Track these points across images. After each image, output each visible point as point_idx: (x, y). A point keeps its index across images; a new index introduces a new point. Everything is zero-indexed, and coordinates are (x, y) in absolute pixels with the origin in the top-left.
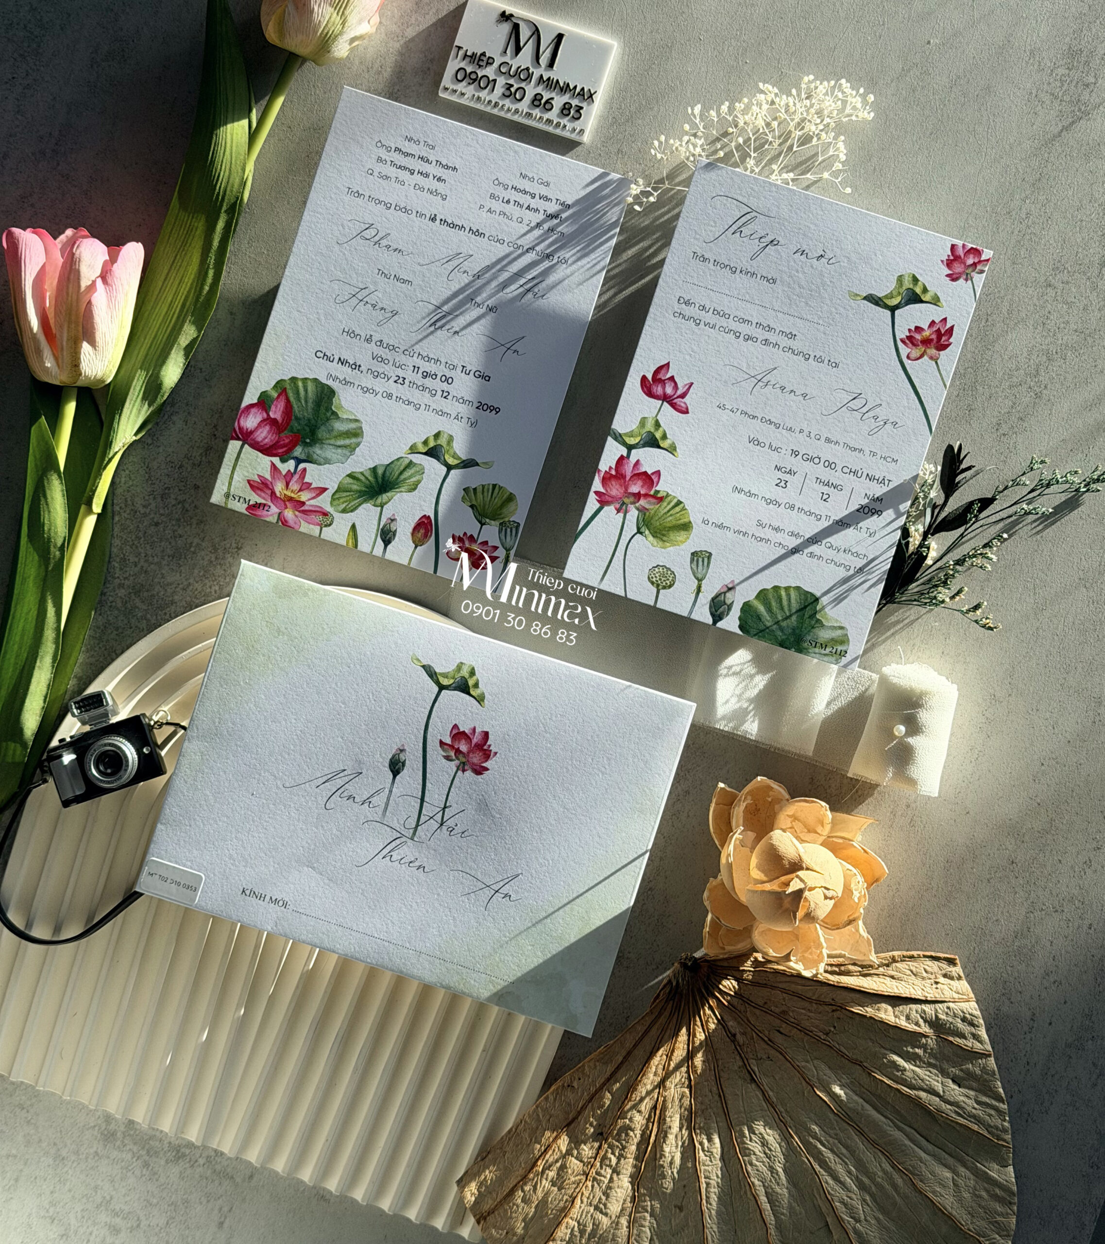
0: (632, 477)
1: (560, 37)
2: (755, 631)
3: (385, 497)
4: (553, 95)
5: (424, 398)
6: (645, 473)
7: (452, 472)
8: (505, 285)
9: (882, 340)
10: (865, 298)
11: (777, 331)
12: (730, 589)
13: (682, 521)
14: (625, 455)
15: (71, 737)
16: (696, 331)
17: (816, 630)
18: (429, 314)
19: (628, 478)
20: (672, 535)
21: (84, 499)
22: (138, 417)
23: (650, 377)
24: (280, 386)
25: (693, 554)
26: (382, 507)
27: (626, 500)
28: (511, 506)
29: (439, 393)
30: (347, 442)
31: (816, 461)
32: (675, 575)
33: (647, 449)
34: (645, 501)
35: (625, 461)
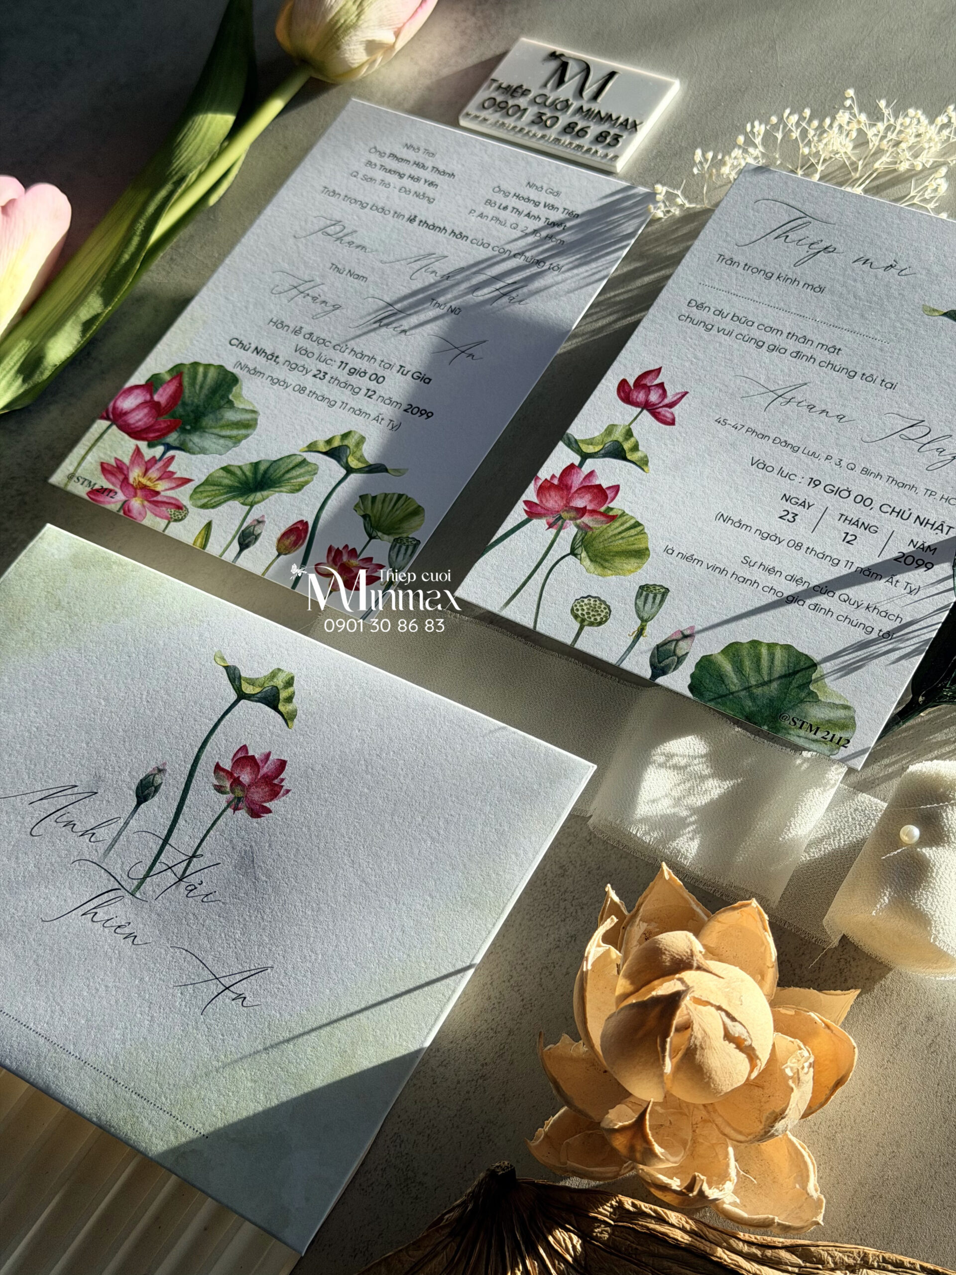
0: (579, 489)
1: (612, 74)
2: (710, 696)
3: (259, 495)
4: (591, 124)
5: (345, 395)
6: (600, 486)
7: (352, 476)
8: (476, 288)
10: (945, 314)
11: (815, 344)
12: (685, 637)
13: (635, 547)
14: (577, 463)
16: (706, 337)
17: (805, 706)
18: (376, 311)
19: (574, 489)
20: (618, 562)
23: (631, 382)
24: (177, 370)
25: (641, 587)
26: (252, 506)
27: (564, 515)
28: (416, 520)
29: (364, 392)
30: (234, 432)
31: (845, 494)
32: (610, 611)
33: (607, 460)
34: (591, 518)
35: (574, 471)
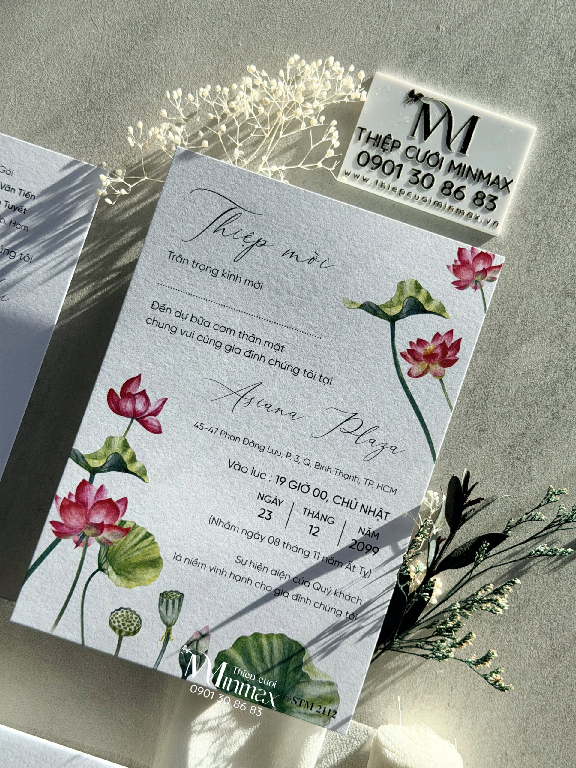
0: (94, 505)
6: (110, 500)
9: (380, 354)
10: (362, 307)
11: (263, 342)
12: (203, 636)
13: (150, 557)
14: (87, 479)
16: (172, 340)
17: (302, 686)
20: (139, 573)
23: (118, 391)
25: (162, 595)
27: (87, 532)
31: (305, 489)
32: (141, 620)
33: (113, 473)
34: (109, 533)
35: (87, 487)
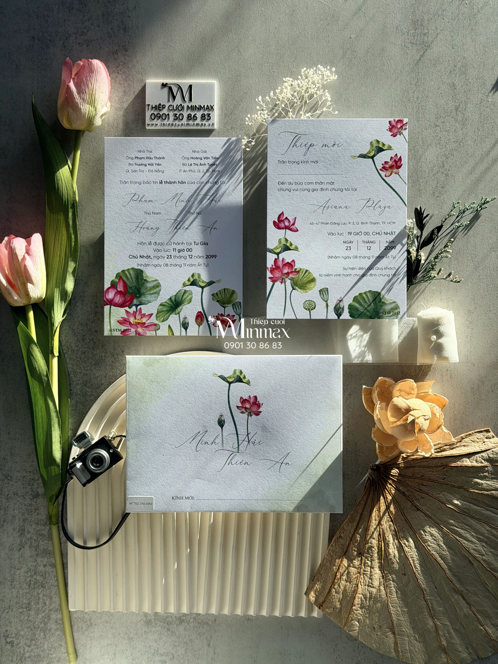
0: (283, 266)
1: (190, 86)
2: (356, 316)
3: (179, 309)
4: (196, 112)
5: (182, 261)
6: (288, 263)
7: (204, 289)
8: (201, 201)
9: (372, 172)
10: (359, 157)
11: (325, 183)
12: (340, 301)
13: (310, 279)
14: (277, 257)
15: (77, 456)
16: (290, 194)
17: (384, 307)
18: (173, 224)
20: (308, 286)
21: (50, 352)
22: (61, 309)
23: (277, 221)
24: (119, 276)
25: (320, 291)
26: (179, 314)
27: (283, 277)
28: (235, 296)
29: (188, 257)
30: (155, 291)
31: (360, 234)
32: (315, 303)
33: (285, 252)
34: (292, 275)
35: (277, 261)
